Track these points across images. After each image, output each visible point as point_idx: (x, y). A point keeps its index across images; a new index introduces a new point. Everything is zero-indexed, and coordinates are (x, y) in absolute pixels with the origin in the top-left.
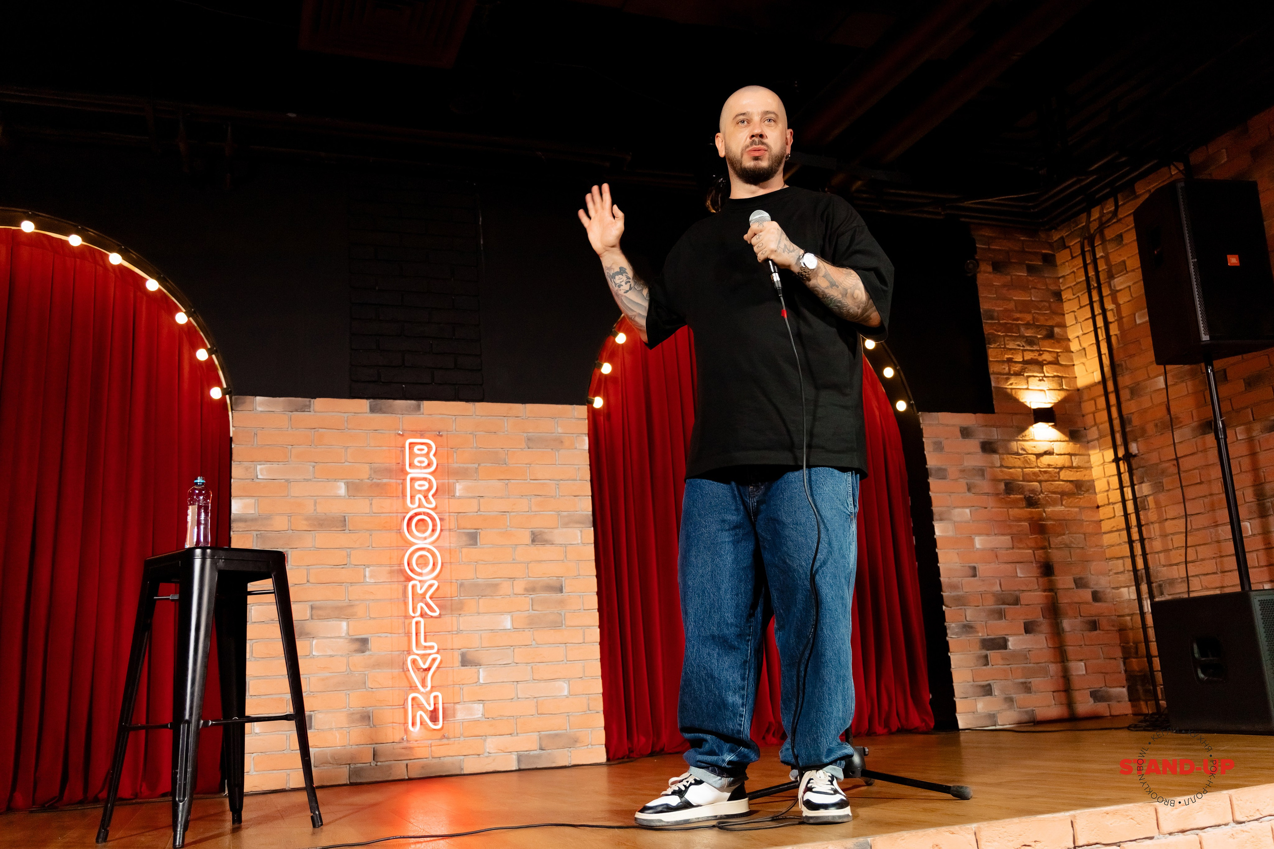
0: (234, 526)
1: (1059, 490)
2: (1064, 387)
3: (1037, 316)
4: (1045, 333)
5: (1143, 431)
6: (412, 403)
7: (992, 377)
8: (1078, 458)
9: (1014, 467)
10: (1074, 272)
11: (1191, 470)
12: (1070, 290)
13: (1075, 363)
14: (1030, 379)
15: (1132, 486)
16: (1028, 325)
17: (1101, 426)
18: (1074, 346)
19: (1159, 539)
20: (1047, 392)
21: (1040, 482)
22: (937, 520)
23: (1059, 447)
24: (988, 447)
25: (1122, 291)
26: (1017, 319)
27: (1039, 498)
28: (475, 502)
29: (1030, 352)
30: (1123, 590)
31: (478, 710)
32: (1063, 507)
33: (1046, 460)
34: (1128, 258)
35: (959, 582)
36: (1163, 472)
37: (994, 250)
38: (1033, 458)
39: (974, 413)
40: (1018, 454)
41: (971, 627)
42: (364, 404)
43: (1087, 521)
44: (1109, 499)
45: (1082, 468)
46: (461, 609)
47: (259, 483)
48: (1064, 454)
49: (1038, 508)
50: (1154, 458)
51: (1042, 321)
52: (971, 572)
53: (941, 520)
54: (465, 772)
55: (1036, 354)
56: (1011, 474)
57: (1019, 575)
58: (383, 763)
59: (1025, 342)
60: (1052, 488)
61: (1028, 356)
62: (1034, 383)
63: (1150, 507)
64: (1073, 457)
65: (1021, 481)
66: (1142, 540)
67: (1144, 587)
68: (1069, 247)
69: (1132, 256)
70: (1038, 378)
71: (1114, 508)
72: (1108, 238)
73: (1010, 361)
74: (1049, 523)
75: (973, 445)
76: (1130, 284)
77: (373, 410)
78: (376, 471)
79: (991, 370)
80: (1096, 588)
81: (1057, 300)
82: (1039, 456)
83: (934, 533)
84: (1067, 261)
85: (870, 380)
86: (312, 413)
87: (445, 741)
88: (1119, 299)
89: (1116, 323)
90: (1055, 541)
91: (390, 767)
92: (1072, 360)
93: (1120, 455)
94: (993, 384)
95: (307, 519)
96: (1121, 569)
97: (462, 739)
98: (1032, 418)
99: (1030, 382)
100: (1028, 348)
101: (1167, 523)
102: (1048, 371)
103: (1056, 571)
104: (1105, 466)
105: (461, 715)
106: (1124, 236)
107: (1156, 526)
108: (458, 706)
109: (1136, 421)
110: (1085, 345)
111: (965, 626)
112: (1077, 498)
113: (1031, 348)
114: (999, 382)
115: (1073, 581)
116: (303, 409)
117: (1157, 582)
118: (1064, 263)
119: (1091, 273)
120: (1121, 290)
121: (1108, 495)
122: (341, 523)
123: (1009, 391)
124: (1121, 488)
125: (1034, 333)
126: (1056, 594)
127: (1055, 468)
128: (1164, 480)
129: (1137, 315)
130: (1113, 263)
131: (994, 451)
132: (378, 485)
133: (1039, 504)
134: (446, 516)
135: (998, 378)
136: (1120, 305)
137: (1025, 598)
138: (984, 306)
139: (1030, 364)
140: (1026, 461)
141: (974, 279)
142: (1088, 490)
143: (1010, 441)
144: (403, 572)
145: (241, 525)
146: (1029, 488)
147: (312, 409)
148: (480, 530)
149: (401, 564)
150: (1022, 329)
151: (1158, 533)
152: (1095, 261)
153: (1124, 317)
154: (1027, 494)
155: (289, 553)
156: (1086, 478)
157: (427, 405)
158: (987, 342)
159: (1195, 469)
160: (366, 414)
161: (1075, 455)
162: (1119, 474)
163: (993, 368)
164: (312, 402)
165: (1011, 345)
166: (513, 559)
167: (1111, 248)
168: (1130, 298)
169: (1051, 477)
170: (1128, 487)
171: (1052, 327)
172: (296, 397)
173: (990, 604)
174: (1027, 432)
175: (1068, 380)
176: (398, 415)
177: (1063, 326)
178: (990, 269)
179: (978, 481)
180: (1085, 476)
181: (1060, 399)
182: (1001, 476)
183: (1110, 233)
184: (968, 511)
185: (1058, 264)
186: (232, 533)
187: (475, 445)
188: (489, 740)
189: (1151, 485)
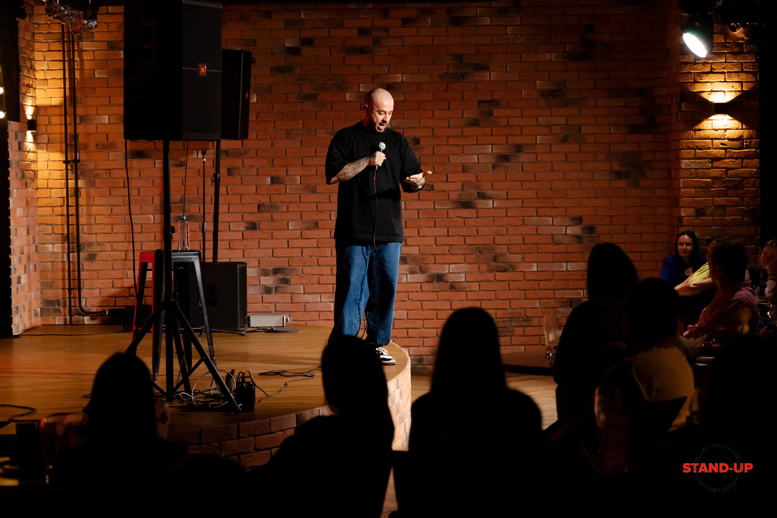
1: (31, 177)
2: (34, 105)
3: (30, 52)
4: (31, 64)
5: (86, 147)
7: (20, 96)
8: (35, 155)
11: (117, 178)
12: (42, 35)
13: (37, 87)
14: (28, 98)
15: (76, 180)
17: (50, 135)
18: (39, 75)
19: (85, 217)
20: (30, 107)
23: (32, 147)
25: (88, 52)
26: (26, 54)
30: (48, 245)
36: (97, 176)
38: (27, 154)
43: (35, 198)
44: (48, 185)
45: (36, 162)
48: (33, 152)
50: (91, 166)
51: (30, 55)
55: (29, 79)
59: (27, 71)
62: (28, 101)
63: (81, 196)
66: (77, 215)
67: (65, 245)
71: (51, 192)
73: (24, 84)
74: (29, 199)
76: (94, 49)
79: (20, 91)
80: (36, 243)
88: (84, 56)
89: (78, 71)
92: (36, 85)
93: (64, 158)
96: (50, 232)
98: (26, 126)
101: (93, 208)
102: (31, 92)
104: (49, 163)
107: (85, 208)
109: (81, 139)
110: (48, 78)
113: (28, 76)
114: (22, 100)
120: (86, 51)
121: (47, 182)
123: (24, 106)
124: (67, 179)
128: (97, 181)
129: (96, 71)
136: (84, 60)
138: (20, 43)
139: (28, 87)
142: (36, 177)
150: (27, 61)
153: (85, 69)
156: (37, 169)
158: (20, 70)
159: (120, 178)
165: (25, 73)
168: (92, 58)
170: (72, 179)
171: (32, 60)
175: (34, 99)
180: (36, 167)
181: (33, 112)
185: (35, 13)
189: (85, 182)
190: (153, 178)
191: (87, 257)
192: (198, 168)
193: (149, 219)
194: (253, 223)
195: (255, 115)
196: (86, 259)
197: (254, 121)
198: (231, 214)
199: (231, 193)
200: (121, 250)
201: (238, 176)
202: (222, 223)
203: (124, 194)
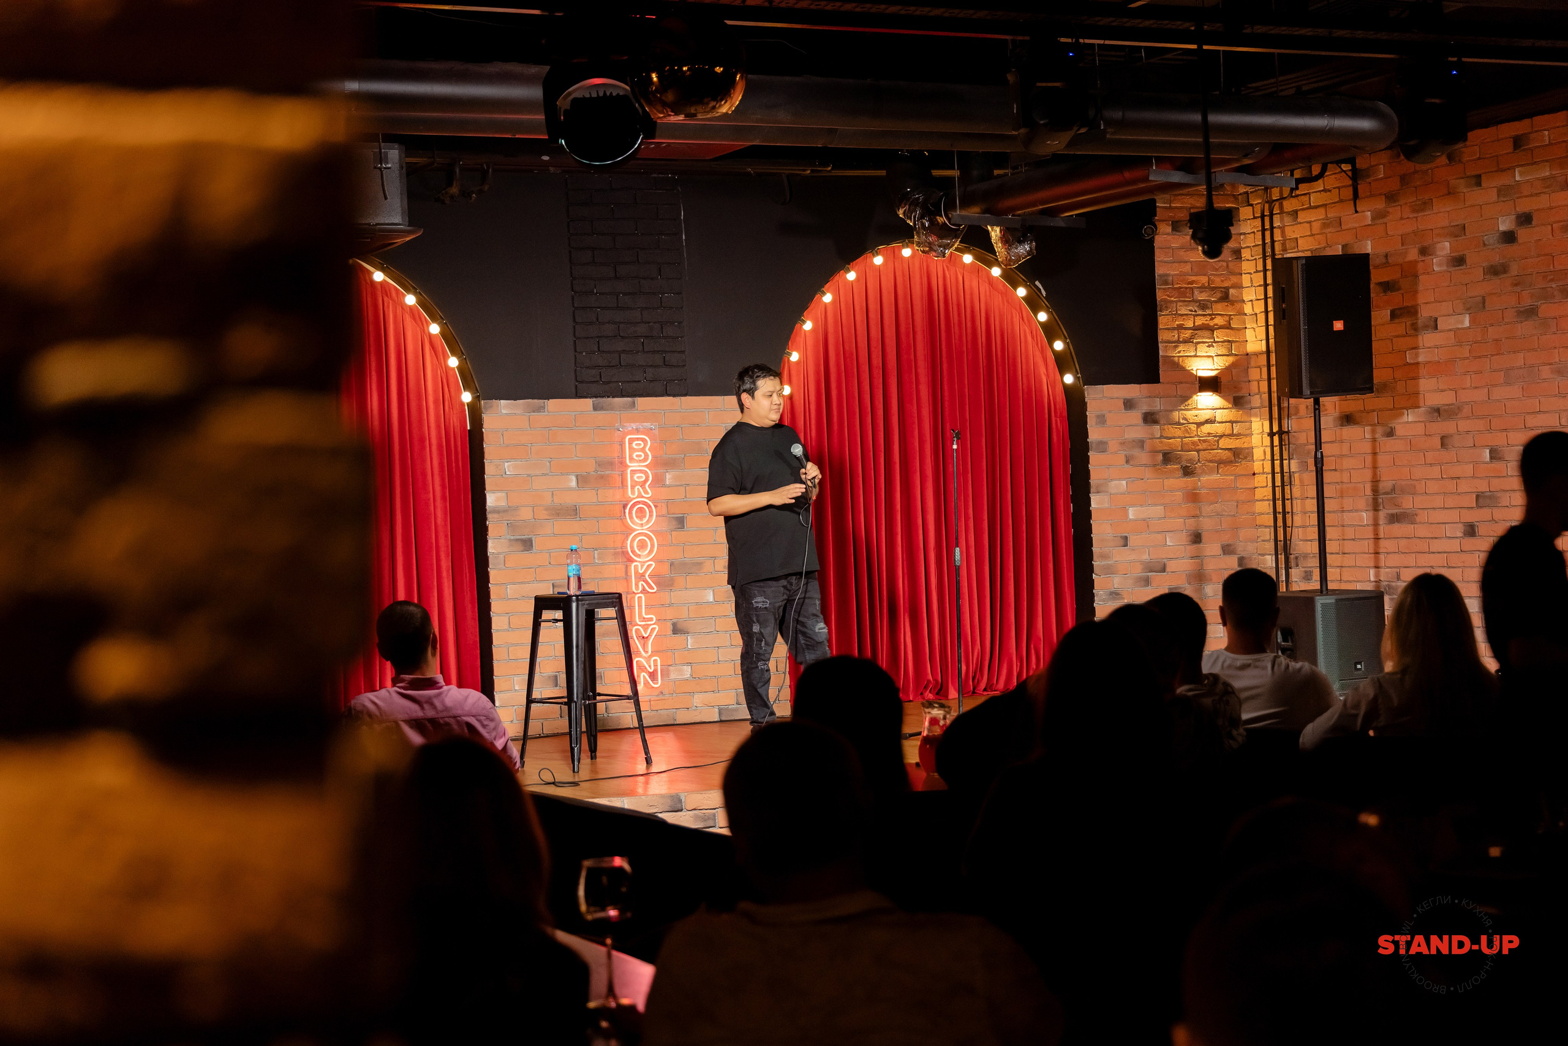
0: (489, 516)
1: (1217, 459)
2: (1233, 352)
3: (1212, 278)
4: (1219, 295)
5: (1296, 410)
6: (629, 399)
7: (1160, 345)
8: (1240, 426)
9: (1174, 438)
10: (1254, 232)
12: (1249, 249)
13: (1248, 326)
14: (1198, 346)
15: (1282, 460)
16: (1202, 288)
17: (1261, 396)
18: (1248, 309)
20: (1215, 358)
21: (1198, 451)
22: (1094, 493)
23: (1220, 415)
24: (1150, 418)
26: (1192, 283)
27: (1195, 468)
28: (682, 489)
29: (1202, 317)
30: (1267, 557)
31: (687, 670)
32: (1219, 475)
33: (1207, 428)
34: (1301, 237)
35: (1110, 552)
37: (1176, 208)
38: (1193, 427)
39: (1140, 383)
40: (1179, 424)
41: (1117, 594)
42: (588, 403)
43: (1241, 489)
44: (1263, 468)
45: (1242, 435)
46: (672, 585)
47: (507, 478)
48: (1226, 422)
49: (1193, 477)
50: (1302, 438)
51: (1218, 282)
52: (1122, 542)
53: (1098, 493)
54: (677, 723)
55: (1208, 318)
56: (1170, 444)
57: (1168, 543)
58: (614, 715)
59: (1198, 307)
60: (1209, 457)
61: (1199, 321)
62: (1203, 350)
63: (1294, 484)
64: (1234, 424)
65: (1179, 451)
66: (1284, 513)
67: (1282, 557)
68: (1252, 205)
69: (1303, 237)
70: (1207, 344)
71: (1267, 477)
72: (1286, 210)
73: (1181, 327)
74: (1203, 491)
75: (1136, 416)
77: (595, 408)
78: (600, 464)
79: (1160, 339)
80: (1243, 554)
81: (1236, 259)
82: (1199, 424)
83: (1089, 505)
84: (1249, 219)
85: (1040, 346)
86: (546, 413)
87: (661, 697)
90: (1207, 509)
91: (618, 717)
92: (1244, 323)
93: (1275, 429)
94: (1161, 353)
95: (546, 510)
96: (1268, 537)
97: (675, 695)
98: (1197, 386)
99: (1198, 349)
100: (1200, 313)
102: (1219, 335)
103: (1203, 541)
104: (1264, 436)
105: (673, 676)
106: (1299, 212)
108: (671, 668)
110: (1258, 312)
111: (1111, 593)
112: (1234, 466)
113: (1203, 313)
114: (1166, 352)
115: (1220, 548)
116: (540, 409)
117: (1294, 554)
118: (1246, 219)
119: (1268, 240)
121: (1263, 464)
122: (573, 512)
123: (1176, 359)
124: (1273, 460)
125: (1209, 296)
126: (1202, 561)
127: (1214, 436)
130: (1288, 238)
131: (1155, 422)
132: (602, 477)
133: (1194, 474)
134: (659, 505)
135: (1166, 347)
137: (1172, 566)
138: (1159, 270)
139: (1200, 330)
140: (1187, 430)
141: (1152, 241)
142: (1245, 458)
143: (1172, 411)
144: (625, 553)
145: (496, 516)
146: (1186, 457)
147: (546, 410)
148: (685, 515)
149: (623, 546)
150: (1196, 292)
151: (1299, 509)
152: (1272, 228)
154: (1184, 464)
155: (533, 539)
156: (1246, 445)
157: (640, 401)
158: (1158, 309)
160: (590, 413)
161: (1236, 422)
162: (1272, 446)
163: (1162, 336)
164: (546, 403)
165: (1183, 311)
166: (715, 541)
167: (1288, 220)
169: (1210, 445)
170: (1277, 460)
171: (1227, 289)
172: (533, 399)
173: (1138, 571)
174: (1190, 402)
175: (1237, 344)
176: (616, 412)
177: (1239, 287)
178: (1169, 229)
179: (1136, 452)
180: (1244, 443)
181: (1227, 364)
182: (1160, 447)
183: (1288, 205)
184: (1124, 483)
185: (1242, 217)
186: (487, 523)
187: (681, 437)
188: (696, 696)
189: (1298, 462)
190: (1364, 455)
191: (1303, 574)
192: (1409, 437)
193: (1361, 519)
194: (1471, 525)
195: (1468, 347)
196: (1303, 578)
197: (1467, 358)
198: (1446, 511)
199: (1445, 477)
200: (1335, 565)
201: (1454, 449)
202: (1438, 525)
203: (1336, 481)
